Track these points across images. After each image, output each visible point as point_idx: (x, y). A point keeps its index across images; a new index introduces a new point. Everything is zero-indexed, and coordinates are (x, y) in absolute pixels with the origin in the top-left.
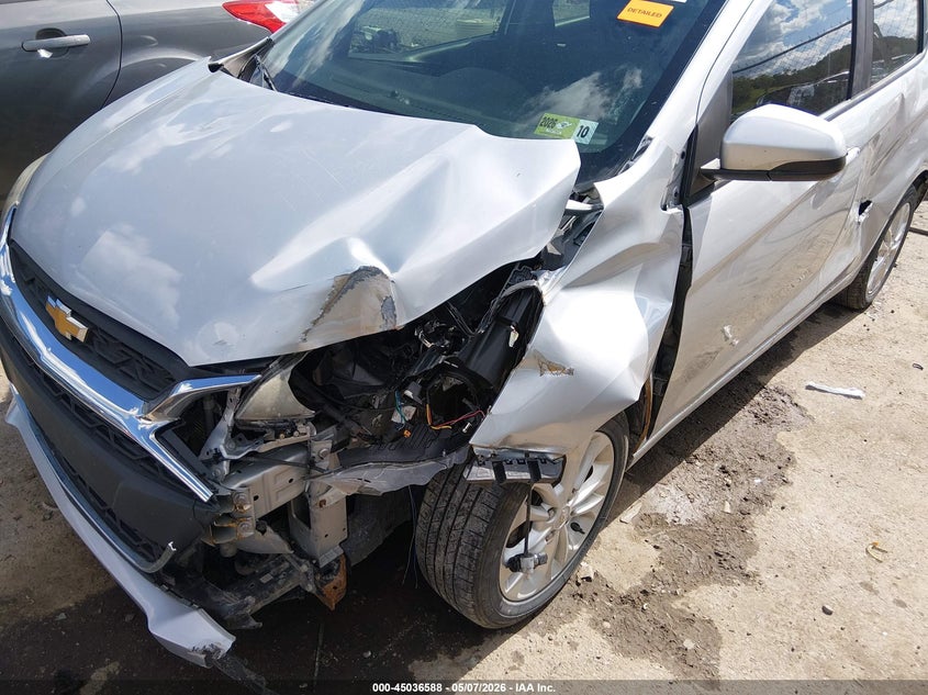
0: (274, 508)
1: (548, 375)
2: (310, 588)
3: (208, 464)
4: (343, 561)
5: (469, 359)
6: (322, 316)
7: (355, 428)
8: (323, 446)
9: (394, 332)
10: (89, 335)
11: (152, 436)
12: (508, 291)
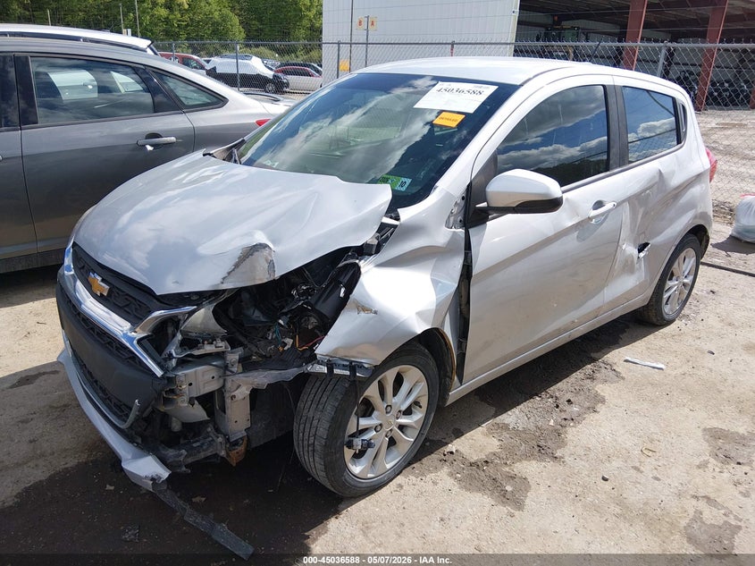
0: (202, 393)
1: (362, 314)
2: (223, 453)
3: (165, 360)
4: (246, 439)
5: (316, 303)
6: (233, 270)
7: (255, 349)
8: (234, 357)
9: (274, 281)
10: (110, 291)
11: (135, 342)
12: (340, 265)
